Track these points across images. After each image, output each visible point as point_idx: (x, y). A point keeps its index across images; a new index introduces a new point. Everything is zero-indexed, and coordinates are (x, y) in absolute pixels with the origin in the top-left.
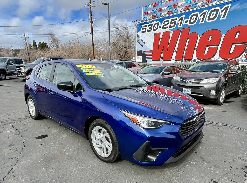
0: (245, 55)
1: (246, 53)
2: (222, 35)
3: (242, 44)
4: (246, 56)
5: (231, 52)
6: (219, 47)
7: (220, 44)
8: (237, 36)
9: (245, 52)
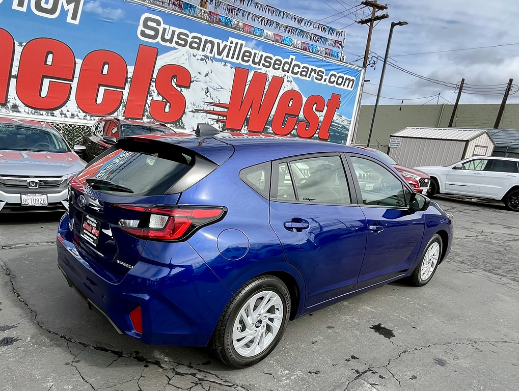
0: (123, 111)
1: (124, 108)
2: (77, 60)
3: (115, 89)
4: (124, 113)
5: (99, 101)
6: (74, 84)
7: (76, 80)
8: (105, 71)
9: (122, 105)
